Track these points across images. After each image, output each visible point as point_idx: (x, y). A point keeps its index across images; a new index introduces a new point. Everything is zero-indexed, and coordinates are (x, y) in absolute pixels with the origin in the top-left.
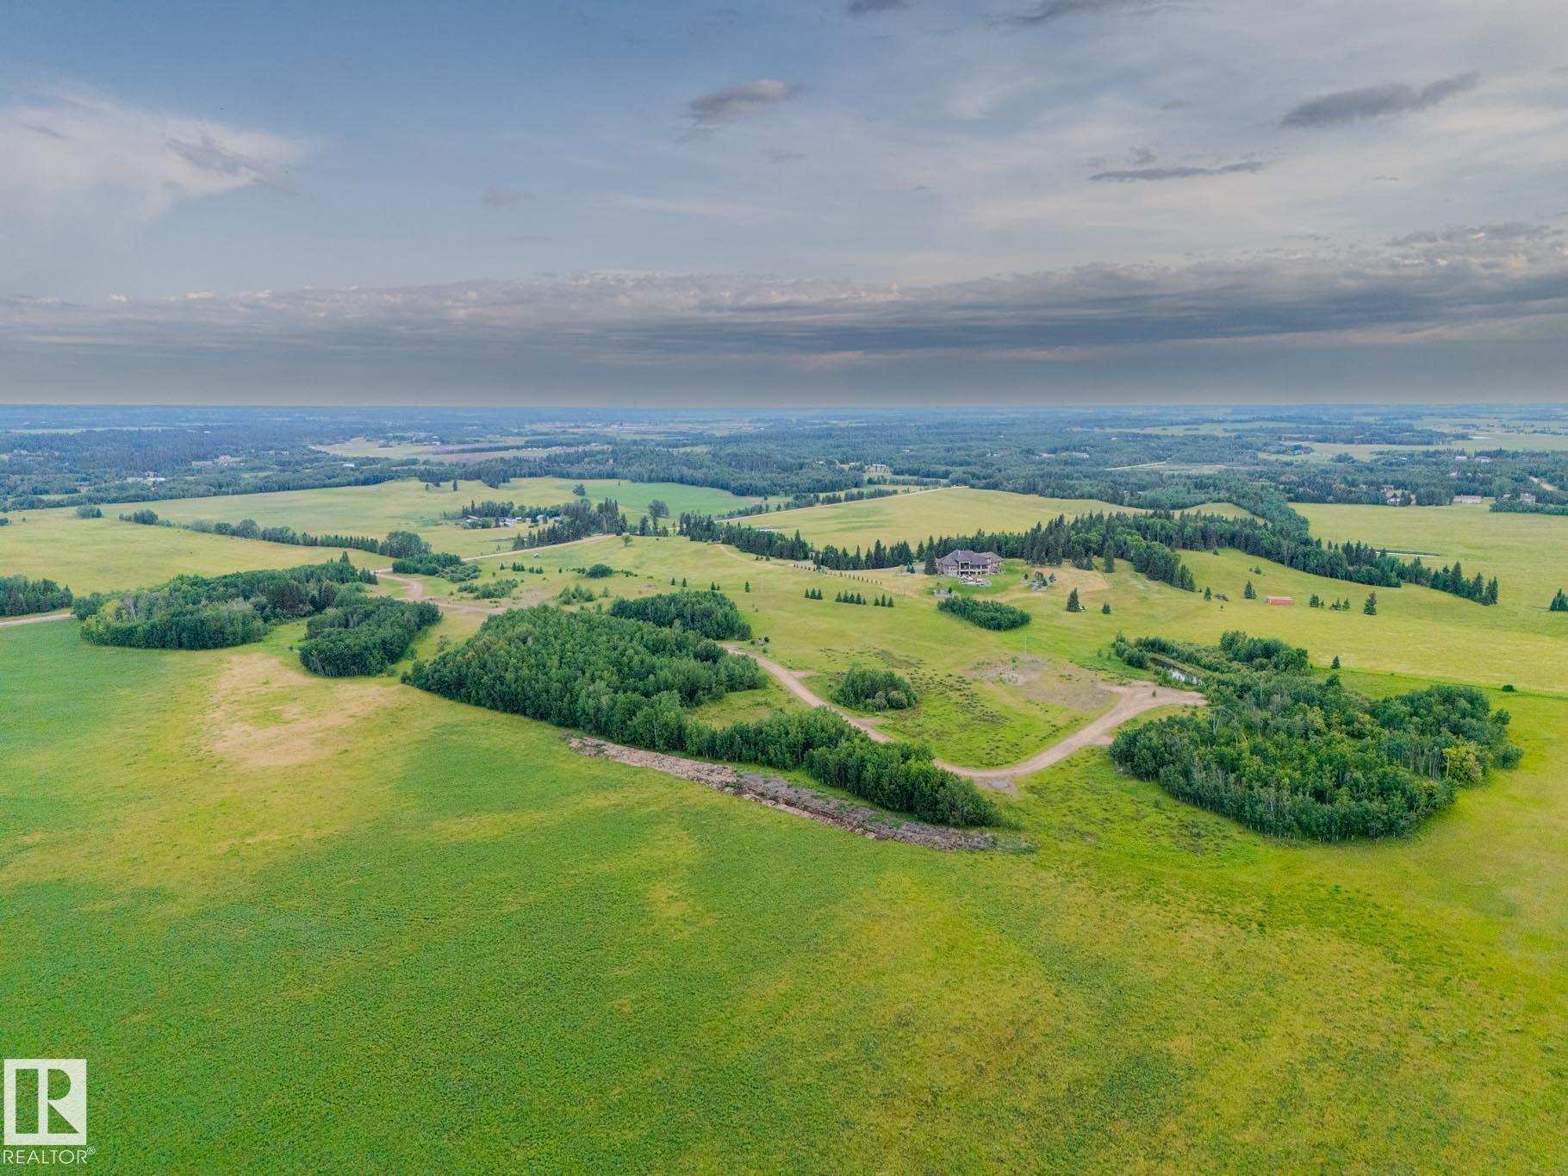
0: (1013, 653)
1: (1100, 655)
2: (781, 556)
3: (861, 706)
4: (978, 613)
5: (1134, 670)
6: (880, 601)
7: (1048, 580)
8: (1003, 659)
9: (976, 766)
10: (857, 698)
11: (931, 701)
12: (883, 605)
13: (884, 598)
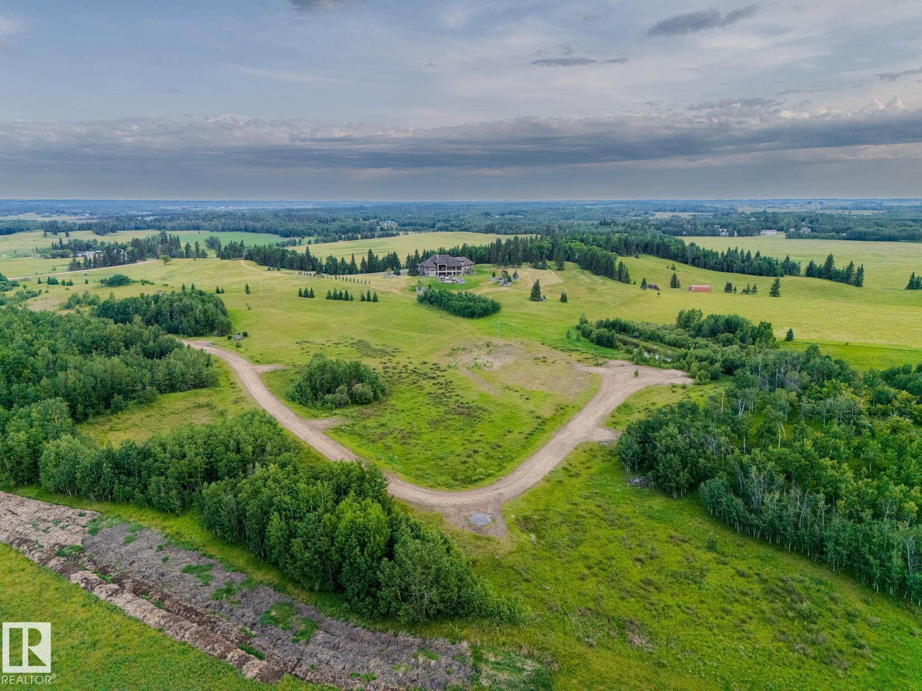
0: (487, 339)
1: (568, 337)
2: (291, 267)
3: (318, 404)
4: (453, 303)
5: (603, 350)
6: (366, 297)
7: (512, 278)
8: (477, 344)
9: (447, 485)
10: (315, 395)
11: (402, 392)
12: (369, 300)
13: (369, 294)
